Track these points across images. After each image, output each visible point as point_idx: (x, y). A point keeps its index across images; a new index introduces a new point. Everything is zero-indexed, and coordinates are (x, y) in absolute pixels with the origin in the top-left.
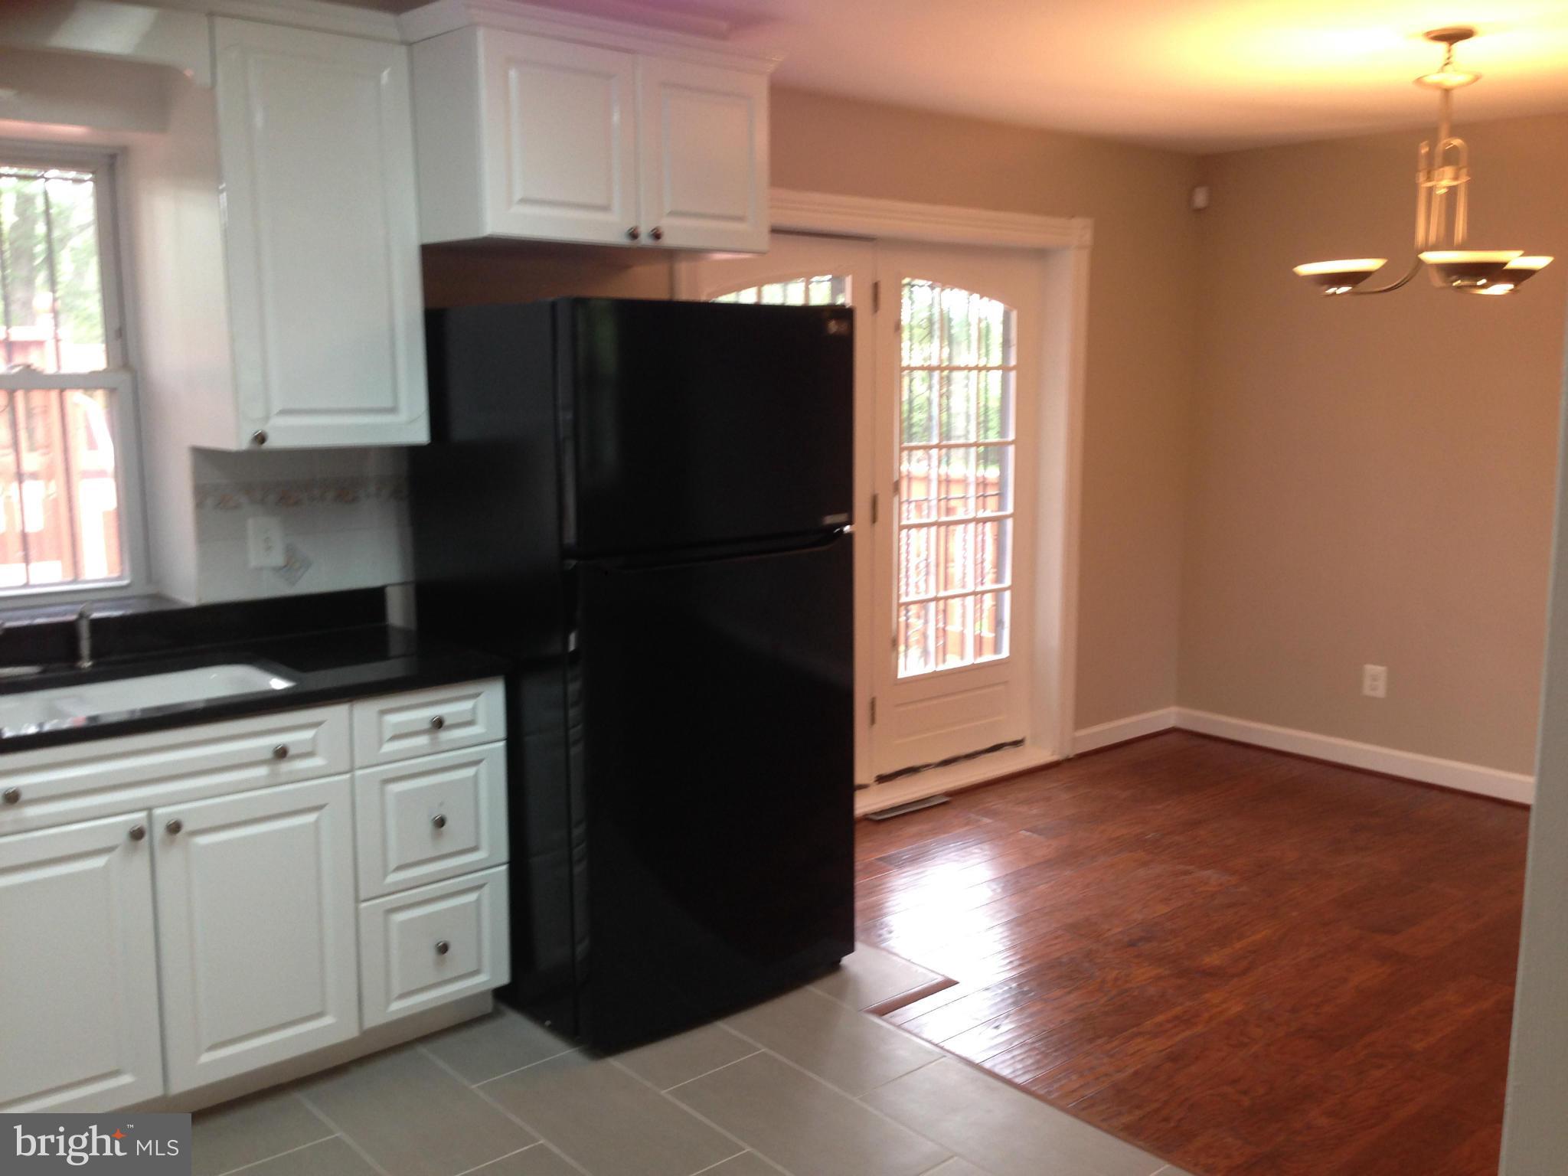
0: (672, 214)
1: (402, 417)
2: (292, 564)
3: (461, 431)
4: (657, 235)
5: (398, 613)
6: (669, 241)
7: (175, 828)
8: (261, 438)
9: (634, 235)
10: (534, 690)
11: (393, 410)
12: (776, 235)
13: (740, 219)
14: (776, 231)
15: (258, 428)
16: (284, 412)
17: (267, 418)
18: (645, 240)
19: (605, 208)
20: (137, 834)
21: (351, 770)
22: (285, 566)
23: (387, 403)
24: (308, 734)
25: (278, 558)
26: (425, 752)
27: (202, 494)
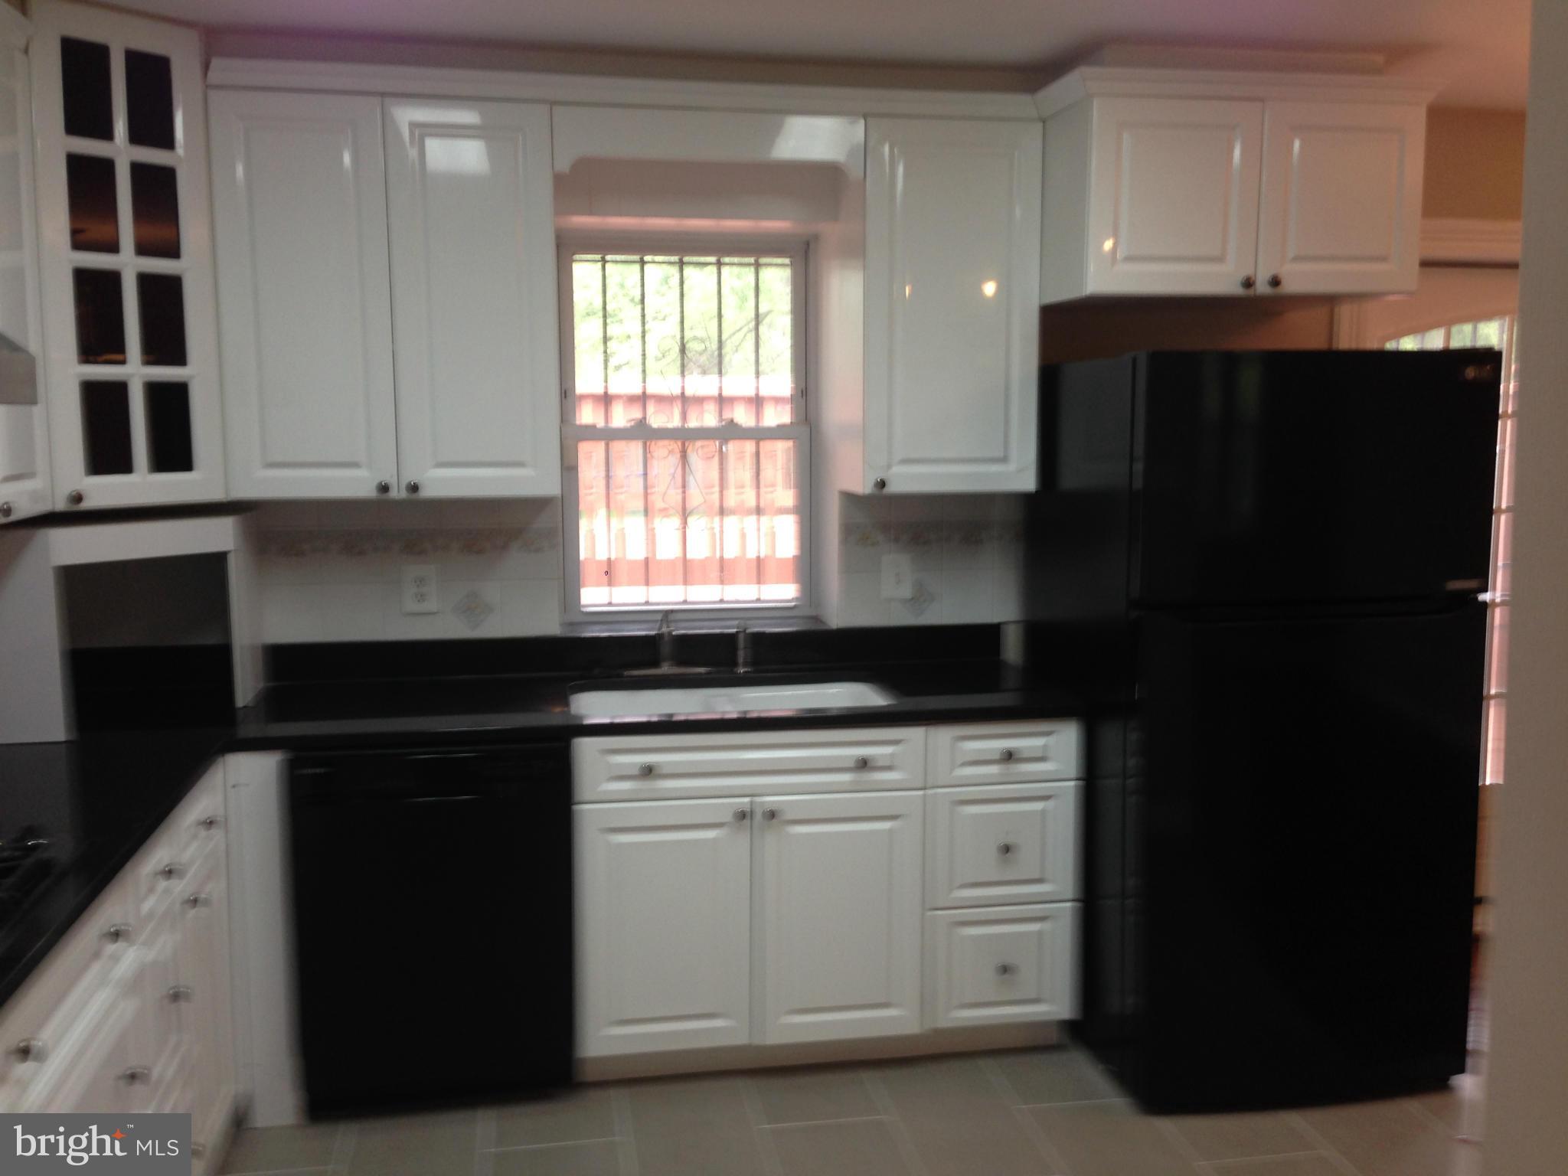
0: (1297, 259)
1: (1011, 467)
2: (921, 596)
3: (1070, 479)
4: (1275, 282)
5: (1012, 649)
6: (1292, 285)
7: (772, 815)
8: (882, 484)
9: (1248, 283)
10: (1112, 735)
11: (1004, 460)
12: (1428, 270)
13: (1383, 259)
14: (1426, 264)
15: (879, 475)
16: (906, 461)
17: (889, 466)
18: (1262, 288)
19: (1220, 259)
20: (742, 816)
21: (924, 788)
22: (912, 599)
23: (1000, 454)
24: (888, 750)
25: (906, 591)
26: (994, 781)
27: (849, 531)
